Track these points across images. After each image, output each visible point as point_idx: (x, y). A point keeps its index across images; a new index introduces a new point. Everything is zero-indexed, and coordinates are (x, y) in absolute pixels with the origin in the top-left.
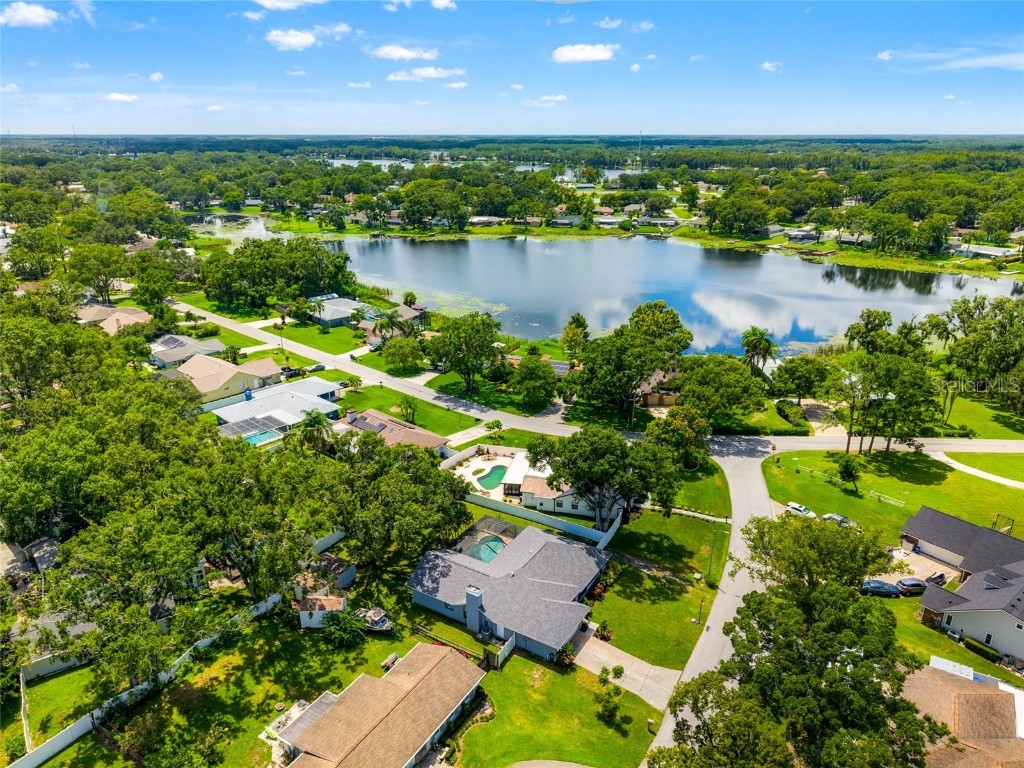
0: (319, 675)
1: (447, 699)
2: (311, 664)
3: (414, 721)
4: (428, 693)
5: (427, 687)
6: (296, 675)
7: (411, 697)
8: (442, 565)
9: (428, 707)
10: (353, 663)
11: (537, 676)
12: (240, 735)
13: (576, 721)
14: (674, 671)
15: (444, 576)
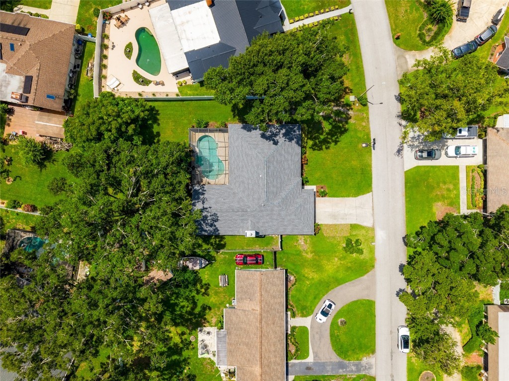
0: (193, 309)
1: (279, 300)
2: (182, 304)
3: (274, 324)
4: (269, 306)
5: (266, 303)
6: (181, 316)
7: (264, 315)
8: (209, 215)
9: (274, 312)
10: (203, 290)
11: (303, 243)
12: (189, 361)
13: (336, 259)
14: (368, 194)
15: (216, 221)
